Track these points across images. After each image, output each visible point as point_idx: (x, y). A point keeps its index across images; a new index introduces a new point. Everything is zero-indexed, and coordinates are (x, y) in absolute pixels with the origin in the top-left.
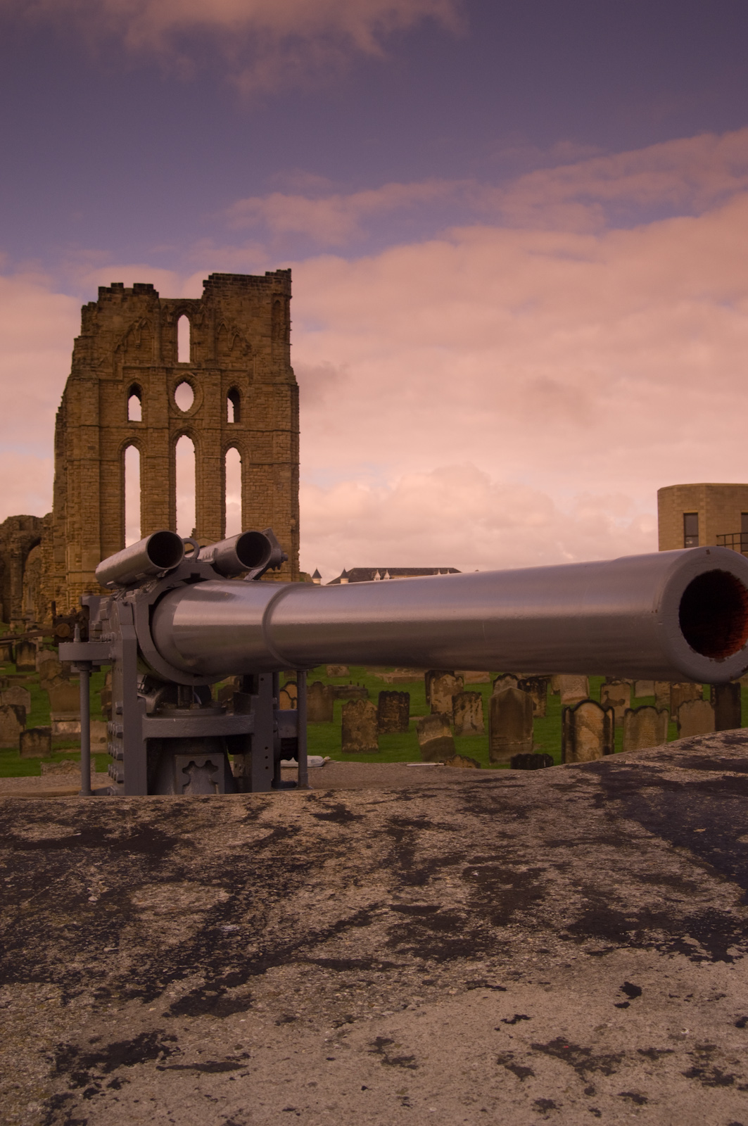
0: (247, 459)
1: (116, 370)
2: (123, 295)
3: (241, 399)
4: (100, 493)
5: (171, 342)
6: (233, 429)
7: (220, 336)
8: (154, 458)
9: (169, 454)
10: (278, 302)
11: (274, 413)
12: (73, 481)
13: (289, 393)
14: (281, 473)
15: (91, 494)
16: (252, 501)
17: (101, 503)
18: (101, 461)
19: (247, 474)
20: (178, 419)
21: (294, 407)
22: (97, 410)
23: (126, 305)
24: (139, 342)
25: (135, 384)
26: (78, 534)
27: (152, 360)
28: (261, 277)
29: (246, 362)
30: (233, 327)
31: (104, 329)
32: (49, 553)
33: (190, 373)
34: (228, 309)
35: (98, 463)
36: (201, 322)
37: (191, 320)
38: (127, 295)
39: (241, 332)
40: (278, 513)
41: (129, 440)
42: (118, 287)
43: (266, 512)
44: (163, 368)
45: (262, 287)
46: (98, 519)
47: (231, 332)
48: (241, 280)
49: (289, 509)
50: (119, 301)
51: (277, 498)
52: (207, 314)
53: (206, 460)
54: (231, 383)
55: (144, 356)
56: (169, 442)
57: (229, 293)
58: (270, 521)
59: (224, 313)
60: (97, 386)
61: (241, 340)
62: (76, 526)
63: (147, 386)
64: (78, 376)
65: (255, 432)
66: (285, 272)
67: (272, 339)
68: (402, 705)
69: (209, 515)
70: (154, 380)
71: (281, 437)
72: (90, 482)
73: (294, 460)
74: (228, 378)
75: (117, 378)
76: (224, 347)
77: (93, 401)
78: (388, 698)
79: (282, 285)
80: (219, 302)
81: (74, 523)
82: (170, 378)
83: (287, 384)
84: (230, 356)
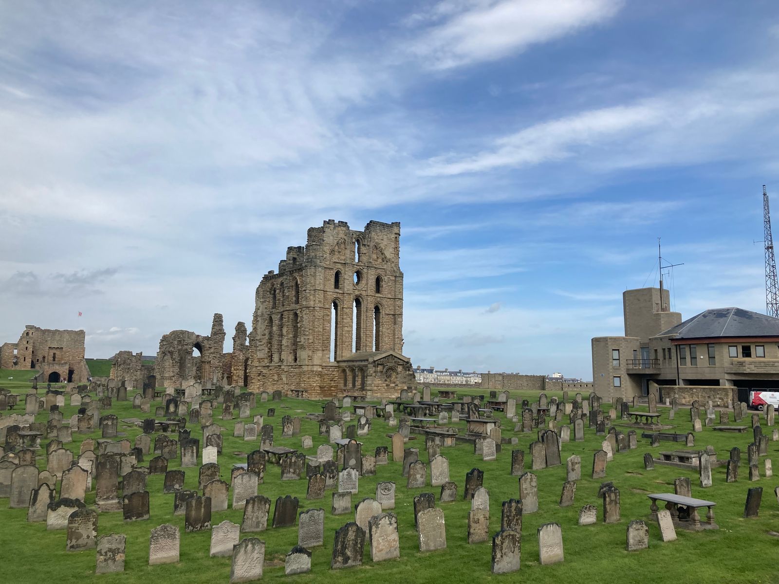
0: (383, 311)
1: (330, 263)
2: (334, 226)
3: (381, 282)
5: (353, 252)
6: (378, 296)
7: (374, 251)
8: (346, 308)
10: (396, 237)
11: (395, 290)
12: (308, 318)
17: (323, 329)
19: (383, 319)
21: (401, 288)
22: (323, 282)
23: (335, 231)
24: (340, 250)
25: (338, 270)
27: (346, 260)
28: (390, 224)
29: (384, 265)
30: (380, 247)
31: (326, 242)
34: (378, 238)
35: (322, 309)
36: (366, 243)
39: (383, 250)
40: (397, 338)
41: (335, 298)
42: (332, 221)
45: (390, 229)
46: (322, 338)
47: (378, 250)
48: (382, 224)
50: (332, 228)
52: (369, 240)
54: (378, 274)
55: (342, 257)
57: (378, 231)
59: (376, 240)
60: (323, 270)
61: (382, 254)
63: (343, 272)
64: (314, 264)
65: (387, 299)
66: (397, 222)
67: (394, 255)
70: (347, 270)
71: (397, 302)
73: (402, 313)
75: (331, 267)
76: (375, 256)
77: (321, 278)
79: (398, 229)
80: (374, 235)
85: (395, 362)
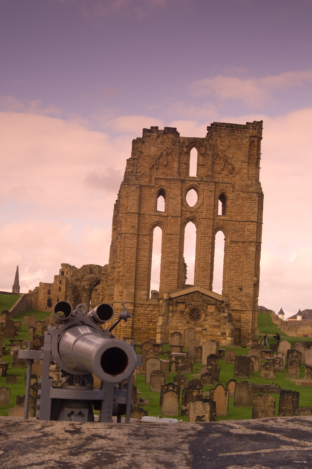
0: (229, 238)
1: (151, 180)
2: (158, 134)
3: (227, 201)
4: (137, 254)
5: (185, 164)
6: (221, 219)
7: (216, 161)
8: (171, 234)
9: (180, 233)
10: (253, 141)
11: (247, 210)
12: (121, 246)
13: (257, 198)
14: (249, 248)
15: (131, 255)
16: (230, 265)
17: (136, 260)
18: (138, 235)
19: (228, 247)
20: (187, 211)
21: (260, 207)
22: (138, 204)
23: (159, 140)
24: (166, 163)
25: (162, 188)
26: (122, 279)
27: (173, 174)
28: (244, 125)
29: (231, 178)
30: (225, 156)
31: (145, 154)
32: (105, 289)
33: (196, 183)
34: (222, 145)
35: (136, 236)
36: (204, 152)
37: (199, 151)
38: (160, 134)
39: (229, 159)
40: (246, 273)
41: (156, 223)
42: (155, 129)
43: (239, 272)
44: (179, 180)
45: (244, 131)
46: (134, 270)
47: (222, 159)
48: (231, 127)
49: (253, 270)
50: (155, 138)
51: (246, 263)
52: (208, 147)
53: (203, 238)
54: (221, 191)
55: (168, 172)
56: (181, 226)
57: (223, 135)
58: (241, 277)
59: (219, 147)
60: (139, 189)
61: (229, 164)
62: (121, 274)
63: (169, 190)
64: (127, 182)
65: (235, 222)
66: (259, 122)
67: (248, 164)
68: (295, 400)
69: (203, 272)
70: (174, 187)
71: (250, 225)
72: (131, 248)
73: (258, 241)
74: (219, 187)
75: (151, 185)
76: (218, 168)
77: (136, 198)
78: (286, 395)
79: (256, 131)
80: (216, 140)
81: (120, 272)
82: (183, 186)
83: (256, 193)
84: (221, 174)
85: (203, 301)
